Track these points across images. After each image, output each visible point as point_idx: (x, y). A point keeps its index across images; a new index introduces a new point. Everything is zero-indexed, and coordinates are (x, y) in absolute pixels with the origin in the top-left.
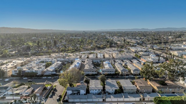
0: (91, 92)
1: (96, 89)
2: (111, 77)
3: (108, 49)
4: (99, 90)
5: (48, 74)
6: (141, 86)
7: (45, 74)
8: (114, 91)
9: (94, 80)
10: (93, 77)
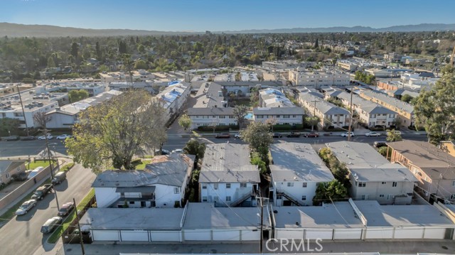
0: (204, 193)
1: (230, 179)
2: (289, 136)
3: (273, 63)
4: (243, 185)
5: (60, 126)
6: (434, 170)
7: (48, 125)
8: (310, 191)
9: (223, 145)
10: (221, 134)
